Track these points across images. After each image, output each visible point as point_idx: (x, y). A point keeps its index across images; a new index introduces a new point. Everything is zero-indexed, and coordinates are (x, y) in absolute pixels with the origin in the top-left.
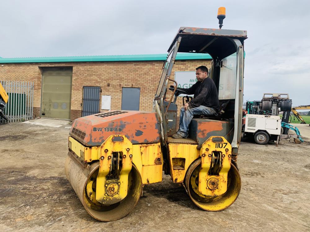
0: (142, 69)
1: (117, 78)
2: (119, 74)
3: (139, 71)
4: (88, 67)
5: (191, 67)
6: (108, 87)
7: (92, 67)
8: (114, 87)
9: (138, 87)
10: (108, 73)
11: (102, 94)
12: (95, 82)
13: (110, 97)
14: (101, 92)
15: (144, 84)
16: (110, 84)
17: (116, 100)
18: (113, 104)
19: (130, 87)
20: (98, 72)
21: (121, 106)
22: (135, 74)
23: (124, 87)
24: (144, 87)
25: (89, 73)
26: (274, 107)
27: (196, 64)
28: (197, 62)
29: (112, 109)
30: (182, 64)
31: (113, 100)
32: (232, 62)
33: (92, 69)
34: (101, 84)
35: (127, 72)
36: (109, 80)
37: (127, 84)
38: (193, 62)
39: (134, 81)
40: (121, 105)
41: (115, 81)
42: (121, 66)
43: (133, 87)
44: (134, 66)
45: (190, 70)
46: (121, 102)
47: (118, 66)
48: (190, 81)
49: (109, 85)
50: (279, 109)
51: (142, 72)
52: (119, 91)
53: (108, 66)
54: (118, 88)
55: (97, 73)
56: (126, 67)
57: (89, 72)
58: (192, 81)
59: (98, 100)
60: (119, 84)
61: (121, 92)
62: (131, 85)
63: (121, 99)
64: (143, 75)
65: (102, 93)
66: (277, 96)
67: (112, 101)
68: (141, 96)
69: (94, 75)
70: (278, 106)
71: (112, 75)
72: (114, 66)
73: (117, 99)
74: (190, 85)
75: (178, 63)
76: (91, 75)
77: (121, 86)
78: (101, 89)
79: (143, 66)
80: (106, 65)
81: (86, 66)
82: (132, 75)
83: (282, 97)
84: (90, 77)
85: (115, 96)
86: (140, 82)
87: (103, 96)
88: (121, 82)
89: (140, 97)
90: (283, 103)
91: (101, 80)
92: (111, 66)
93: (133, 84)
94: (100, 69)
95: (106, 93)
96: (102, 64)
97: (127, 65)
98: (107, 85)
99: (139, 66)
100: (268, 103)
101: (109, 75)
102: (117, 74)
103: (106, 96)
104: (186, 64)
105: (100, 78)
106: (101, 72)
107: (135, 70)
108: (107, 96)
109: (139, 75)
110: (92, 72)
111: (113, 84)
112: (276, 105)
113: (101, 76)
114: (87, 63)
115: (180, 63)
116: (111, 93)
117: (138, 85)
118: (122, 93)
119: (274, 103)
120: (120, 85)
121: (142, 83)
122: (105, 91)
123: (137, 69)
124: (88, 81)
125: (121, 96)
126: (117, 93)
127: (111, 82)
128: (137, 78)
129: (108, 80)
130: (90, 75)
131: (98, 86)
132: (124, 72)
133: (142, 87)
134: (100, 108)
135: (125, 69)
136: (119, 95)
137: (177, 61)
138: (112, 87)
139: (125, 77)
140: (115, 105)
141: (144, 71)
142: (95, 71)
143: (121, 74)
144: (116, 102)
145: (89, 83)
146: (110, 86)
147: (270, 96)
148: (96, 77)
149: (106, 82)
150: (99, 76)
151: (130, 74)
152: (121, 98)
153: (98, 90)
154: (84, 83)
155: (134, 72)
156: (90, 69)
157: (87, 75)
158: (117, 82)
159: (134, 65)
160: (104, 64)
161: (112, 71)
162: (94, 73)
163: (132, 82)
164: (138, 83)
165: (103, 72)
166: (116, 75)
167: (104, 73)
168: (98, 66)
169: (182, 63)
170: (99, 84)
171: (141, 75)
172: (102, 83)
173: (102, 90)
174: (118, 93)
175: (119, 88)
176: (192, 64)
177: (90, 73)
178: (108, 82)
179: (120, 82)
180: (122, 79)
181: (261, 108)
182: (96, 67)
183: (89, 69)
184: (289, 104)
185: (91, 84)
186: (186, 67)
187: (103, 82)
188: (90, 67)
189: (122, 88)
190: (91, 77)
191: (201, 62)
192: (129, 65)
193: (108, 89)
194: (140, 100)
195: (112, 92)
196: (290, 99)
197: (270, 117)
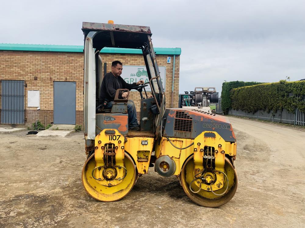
0: (77, 61)
1: (46, 70)
2: (48, 66)
3: (73, 63)
4: (7, 57)
5: (131, 61)
6: (35, 81)
7: (12, 56)
8: (43, 80)
9: (73, 81)
10: (35, 65)
11: (28, 89)
12: (17, 74)
13: (38, 93)
14: (26, 86)
15: (80, 78)
16: (37, 77)
17: (46, 96)
18: (43, 101)
19: (64, 81)
20: (21, 63)
21: (53, 103)
22: (69, 66)
23: (56, 80)
24: (79, 81)
25: (7, 65)
26: (204, 100)
27: (136, 58)
28: (137, 57)
29: (42, 106)
30: (121, 58)
31: (42, 96)
32: (170, 58)
33: (11, 60)
34: (26, 78)
35: (59, 64)
36: (36, 73)
37: (59, 77)
38: (133, 57)
39: (68, 74)
40: (53, 101)
41: (44, 73)
42: (51, 58)
43: (67, 81)
44: (68, 58)
45: (130, 64)
46: (53, 98)
47: (47, 57)
48: (131, 75)
49: (36, 79)
50: (209, 101)
51: (77, 65)
52: (50, 85)
53: (33, 57)
54: (48, 82)
55: (19, 65)
56: (58, 58)
57: (7, 63)
58: (133, 75)
59: (23, 97)
60: (49, 77)
61: (52, 86)
62: (65, 79)
63: (53, 95)
64: (78, 68)
65: (28, 87)
66: (207, 90)
67: (41, 98)
68: (78, 90)
69: (15, 66)
70: (207, 99)
71: (39, 67)
72: (42, 57)
73: (48, 94)
74: (131, 79)
75: (117, 56)
76: (11, 67)
77: (52, 80)
78: (26, 83)
79: (78, 58)
80: (31, 55)
81: (3, 56)
82: (65, 68)
83: (210, 90)
84: (9, 69)
85: (44, 91)
86: (75, 76)
87: (29, 92)
88: (52, 75)
89: (77, 92)
90: (212, 95)
91: (24, 73)
92: (38, 57)
93: (67, 77)
94: (23, 60)
95: (32, 88)
96: (26, 54)
97: (58, 56)
98: (34, 78)
99: (74, 58)
100: (200, 96)
101: (36, 67)
102: (47, 66)
103: (33, 92)
104: (126, 58)
105: (23, 70)
106: (24, 63)
107: (69, 62)
108: (35, 91)
109: (73, 68)
110: (12, 63)
111: (42, 77)
112: (206, 97)
113: (25, 68)
114: (4, 51)
115: (119, 56)
116: (40, 88)
117: (73, 79)
118: (54, 87)
119: (204, 95)
120: (51, 78)
121: (78, 76)
122: (32, 86)
123: (70, 61)
124: (6, 74)
125: (53, 91)
126: (47, 88)
127: (39, 75)
128: (71, 71)
129: (34, 73)
130: (9, 66)
131: (21, 79)
132: (56, 64)
133: (78, 81)
134: (26, 105)
135: (57, 61)
136: (51, 90)
137: (116, 55)
138: (40, 81)
139: (56, 69)
140: (45, 101)
141: (79, 63)
142: (17, 62)
143: (52, 66)
144: (47, 98)
145: (9, 76)
146: (38, 80)
147: (201, 90)
148: (18, 70)
149: (32, 75)
150: (23, 68)
151: (63, 66)
152: (53, 93)
153: (21, 84)
154: (2, 76)
155: (68, 64)
156: (10, 60)
157: (5, 66)
158: (47, 75)
159: (67, 56)
160: (28, 54)
161: (39, 62)
162: (14, 65)
163: (66, 75)
164: (73, 76)
165: (27, 63)
166: (44, 67)
167: (29, 65)
168: (20, 57)
169: (122, 56)
170: (22, 78)
171: (76, 68)
172: (26, 76)
173: (28, 84)
174: (49, 88)
175: (50, 82)
176: (133, 58)
177: (9, 65)
178: (36, 75)
179: (50, 75)
180: (53, 72)
181: (194, 100)
182: (17, 57)
183: (7, 60)
184: (217, 96)
185: (11, 78)
186: (126, 61)
187: (29, 75)
188: (10, 56)
189: (54, 81)
190: (11, 69)
191: (141, 57)
192: (62, 56)
193: (35, 83)
194: (77, 95)
195: (41, 86)
196: (217, 92)
197: (202, 108)
